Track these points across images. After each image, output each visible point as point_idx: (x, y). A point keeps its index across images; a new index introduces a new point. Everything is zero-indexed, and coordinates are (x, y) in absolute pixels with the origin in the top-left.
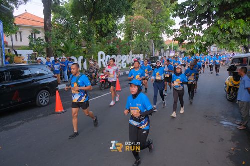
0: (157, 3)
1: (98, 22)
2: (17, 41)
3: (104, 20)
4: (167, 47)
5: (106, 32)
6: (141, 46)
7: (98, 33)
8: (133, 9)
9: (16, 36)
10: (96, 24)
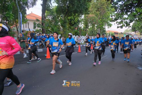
0: (103, 8)
1: (69, 18)
2: (26, 27)
3: (73, 17)
4: (107, 34)
5: (73, 23)
6: (93, 32)
7: (69, 24)
8: (89, 11)
9: (26, 25)
10: (68, 19)
